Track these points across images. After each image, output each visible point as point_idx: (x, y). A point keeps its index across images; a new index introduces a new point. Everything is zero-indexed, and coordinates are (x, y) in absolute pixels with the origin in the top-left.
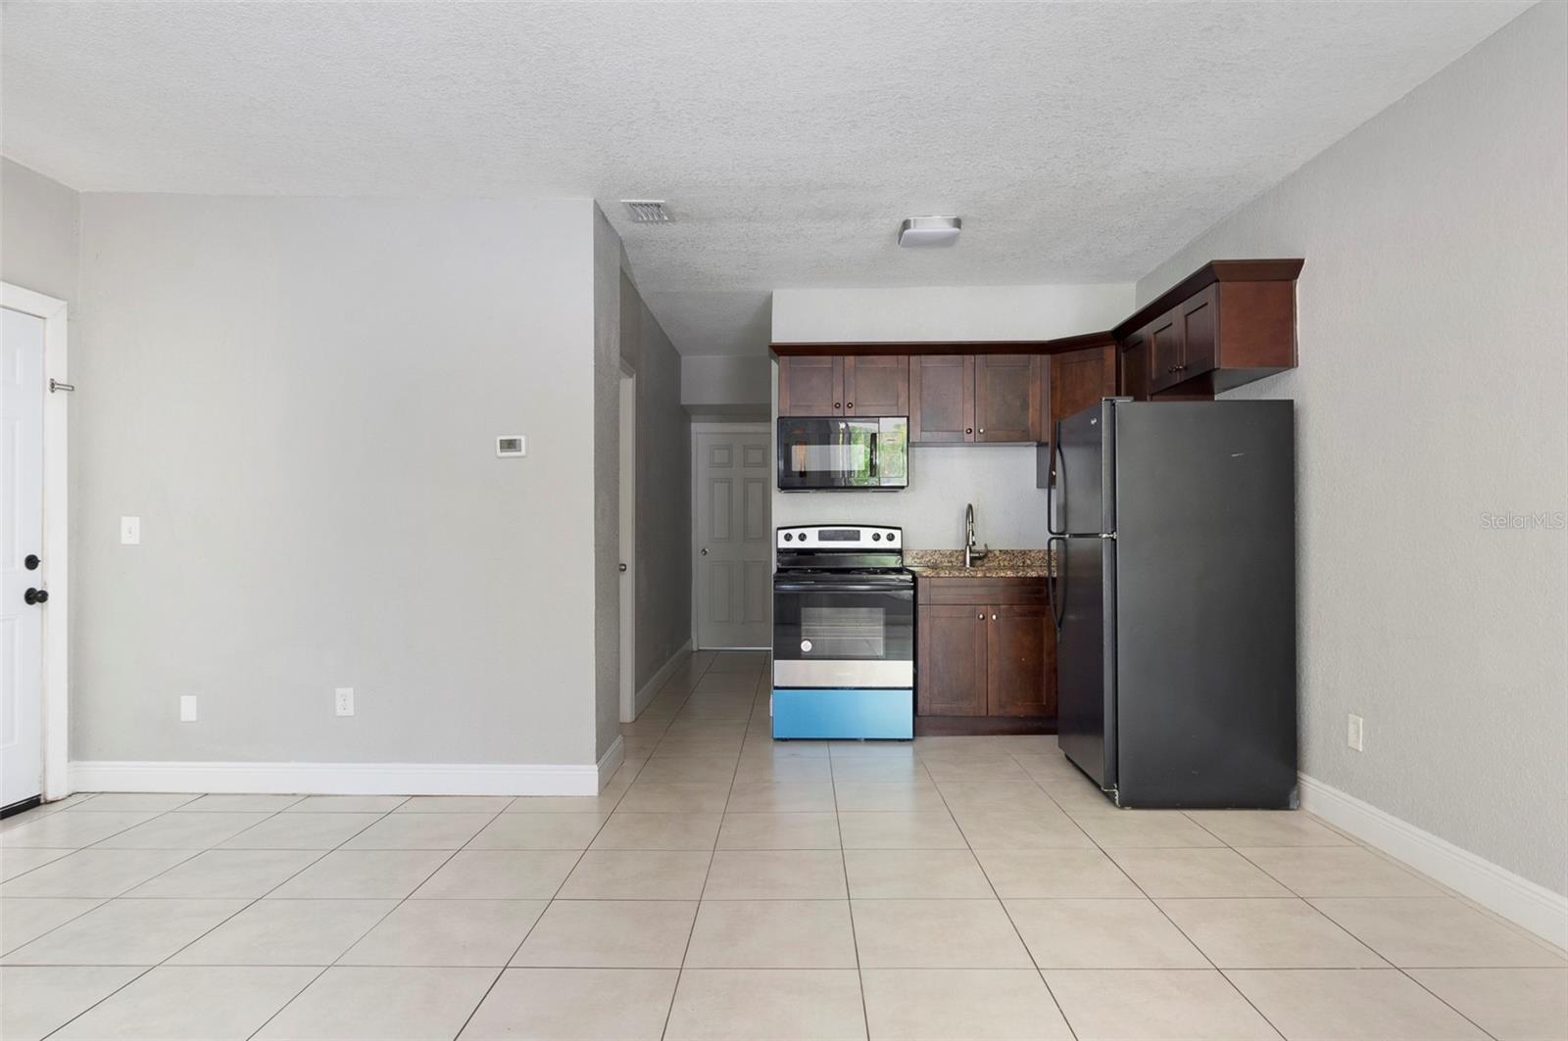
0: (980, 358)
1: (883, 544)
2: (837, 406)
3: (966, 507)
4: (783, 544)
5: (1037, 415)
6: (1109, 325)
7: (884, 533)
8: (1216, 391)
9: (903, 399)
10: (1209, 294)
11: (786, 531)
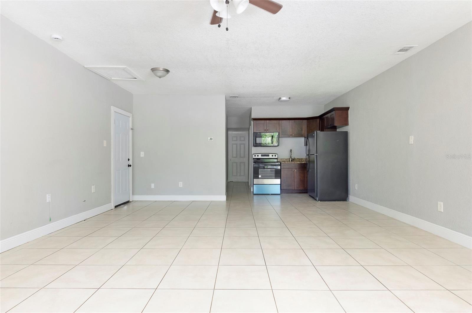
0: (293, 121)
1: (274, 157)
2: (265, 130)
3: (290, 150)
4: (254, 157)
5: (304, 131)
6: (318, 115)
7: (274, 155)
8: (337, 128)
9: (278, 129)
10: (333, 113)
11: (255, 155)
